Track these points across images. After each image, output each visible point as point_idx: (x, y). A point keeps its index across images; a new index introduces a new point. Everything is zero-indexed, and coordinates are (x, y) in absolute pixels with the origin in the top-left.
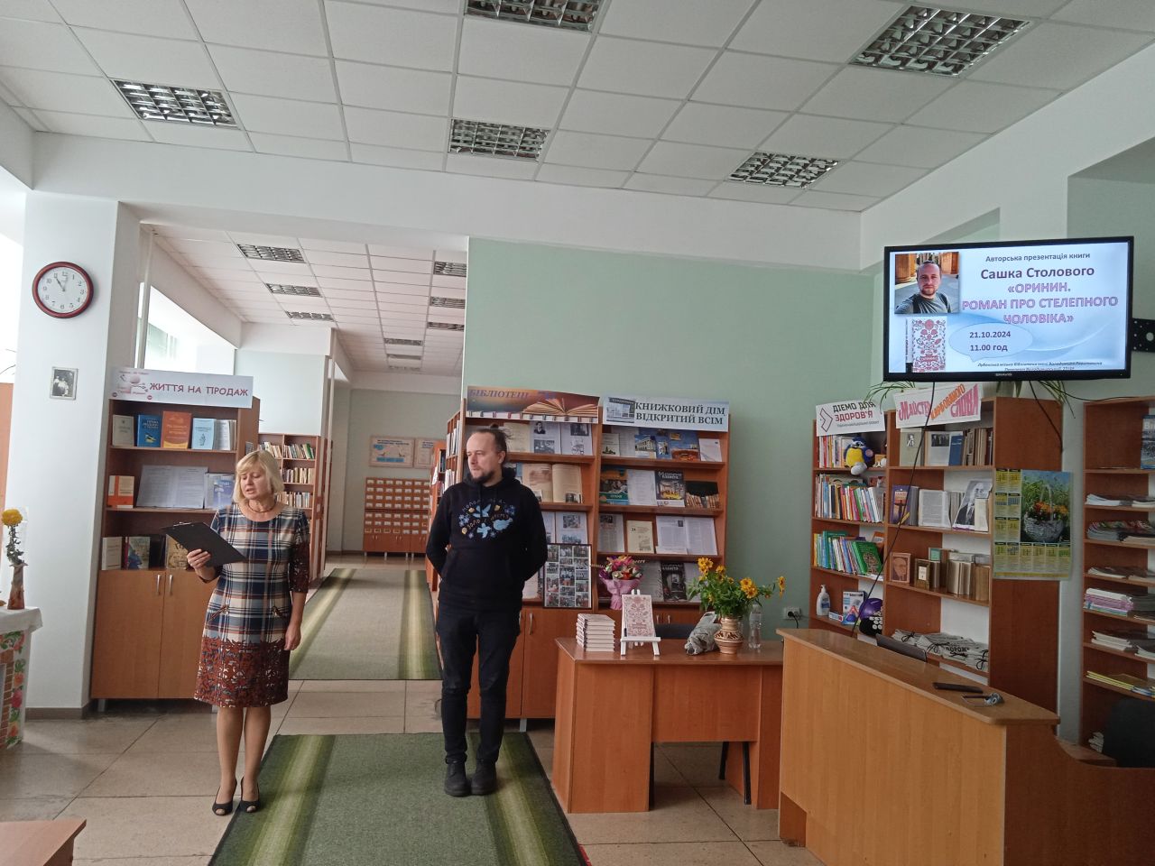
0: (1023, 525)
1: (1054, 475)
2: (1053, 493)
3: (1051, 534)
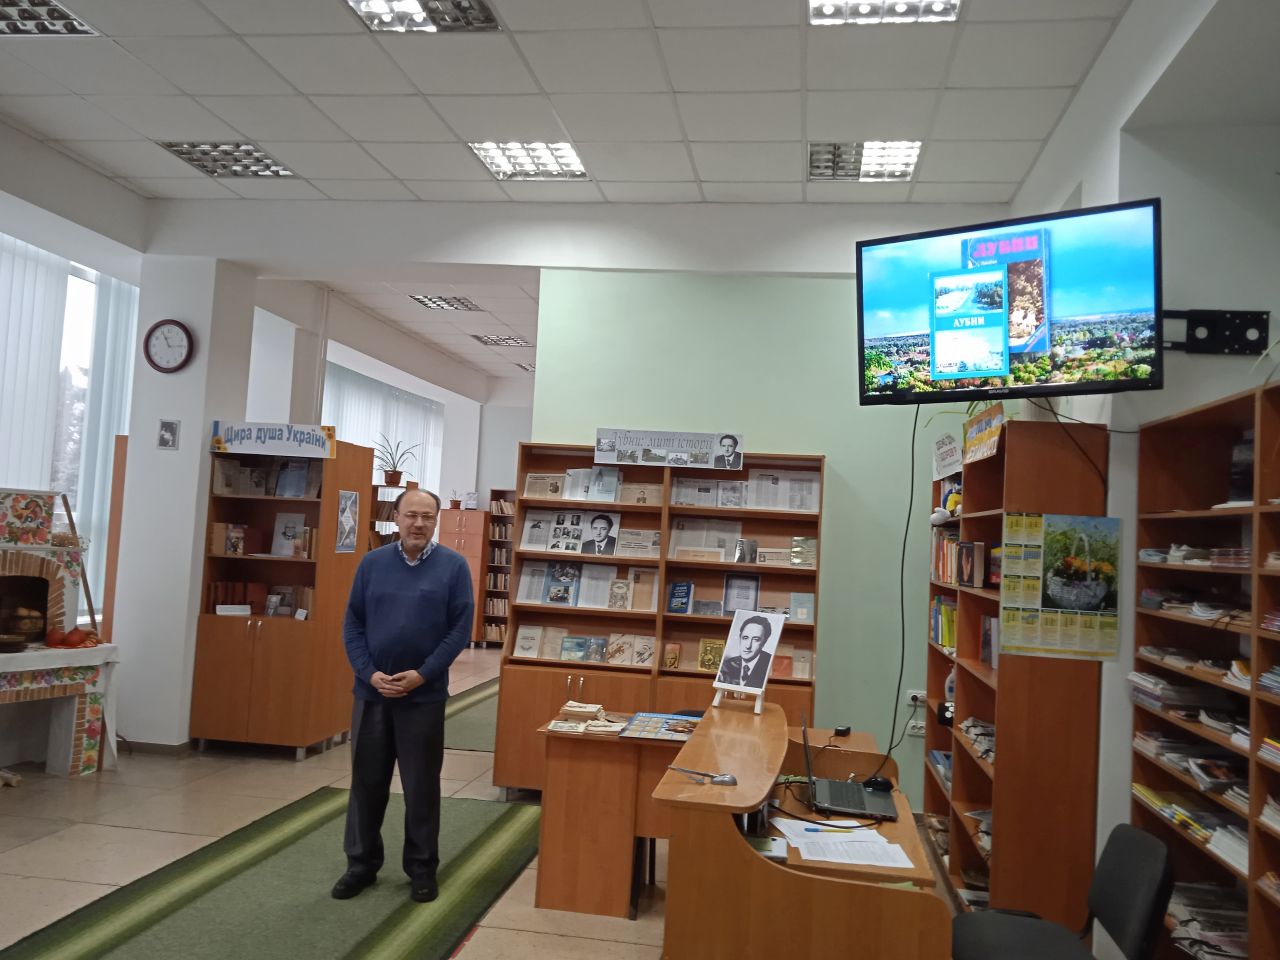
0: (1045, 587)
1: (1093, 523)
2: (1090, 545)
3: (1087, 600)
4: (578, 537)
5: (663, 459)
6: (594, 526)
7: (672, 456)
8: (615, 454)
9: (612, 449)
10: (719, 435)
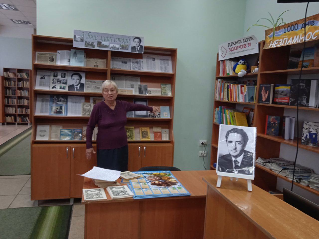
4: (66, 83)
5: (107, 47)
6: (73, 78)
7: (111, 45)
8: (84, 43)
9: (82, 41)
10: (133, 37)
